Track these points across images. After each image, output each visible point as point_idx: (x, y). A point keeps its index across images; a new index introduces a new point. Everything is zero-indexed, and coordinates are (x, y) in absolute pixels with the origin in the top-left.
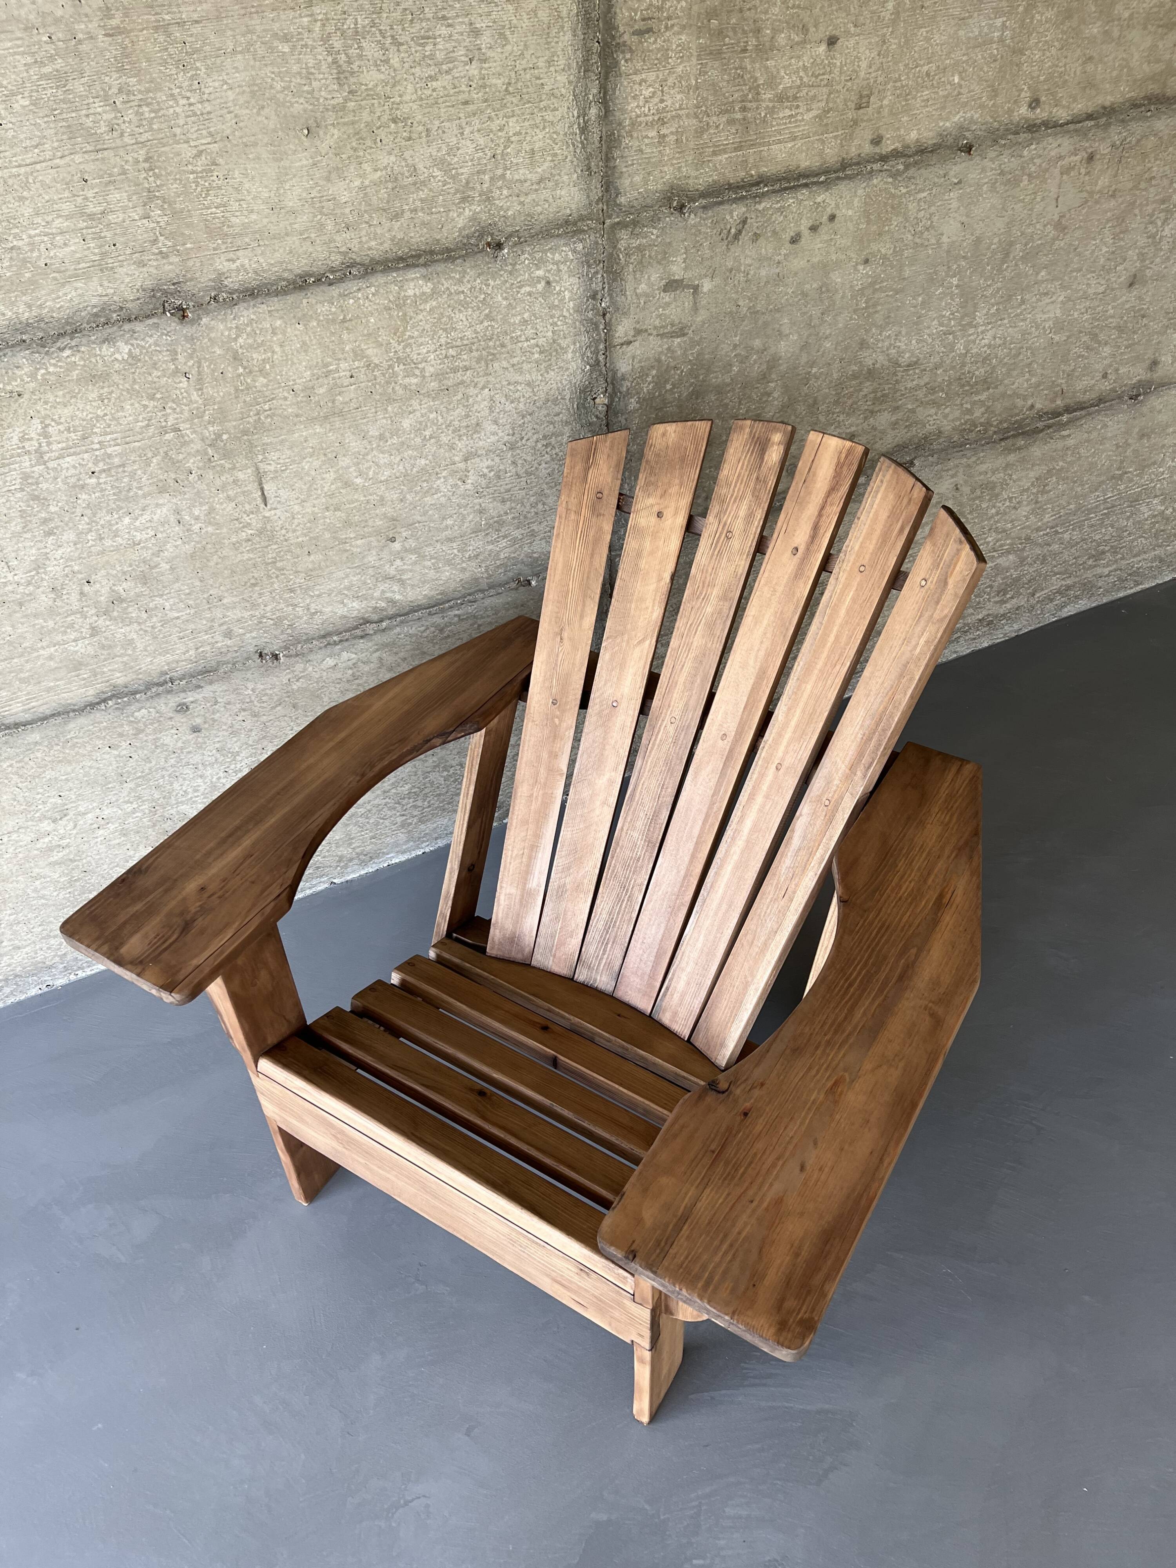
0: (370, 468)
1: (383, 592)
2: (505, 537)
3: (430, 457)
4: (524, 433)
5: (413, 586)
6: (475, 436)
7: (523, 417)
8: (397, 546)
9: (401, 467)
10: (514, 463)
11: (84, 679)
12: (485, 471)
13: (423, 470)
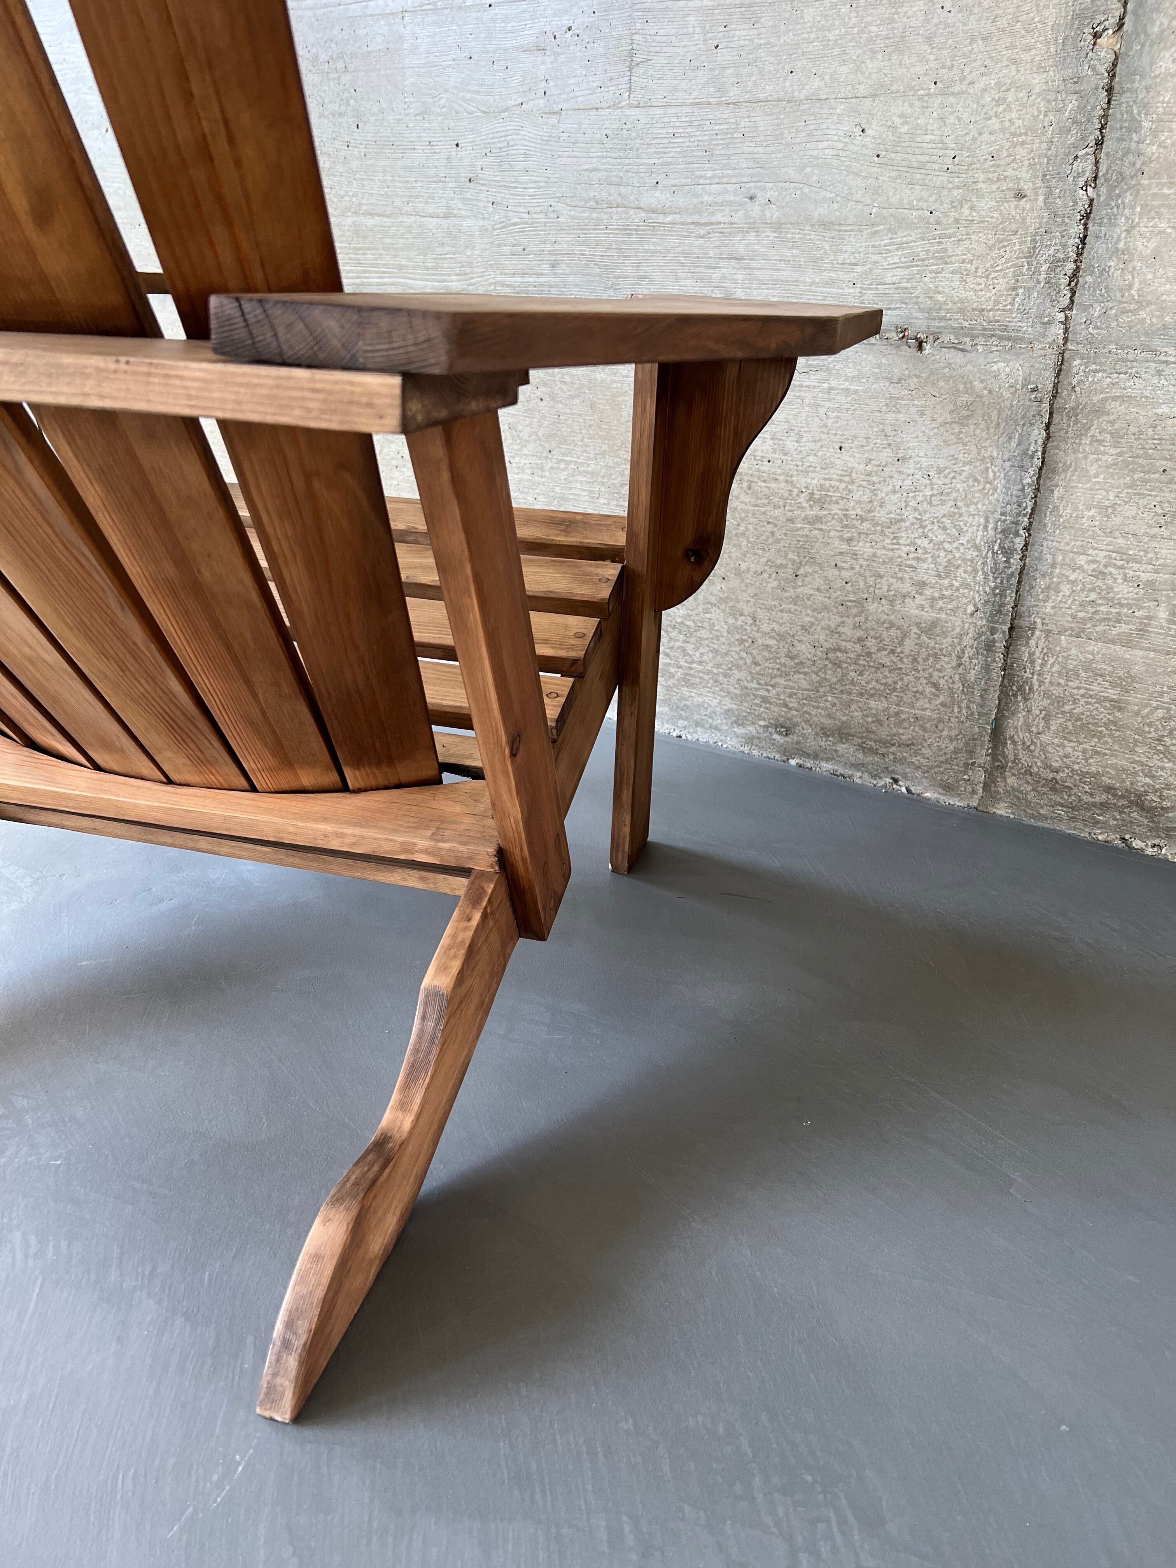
0: (751, 75)
1: (724, 278)
2: (901, 246)
3: (827, 77)
4: (967, 70)
5: (761, 282)
6: (894, 57)
7: (973, 40)
8: (755, 209)
9: (788, 84)
10: (942, 118)
11: (427, 269)
12: (897, 121)
13: (814, 99)
